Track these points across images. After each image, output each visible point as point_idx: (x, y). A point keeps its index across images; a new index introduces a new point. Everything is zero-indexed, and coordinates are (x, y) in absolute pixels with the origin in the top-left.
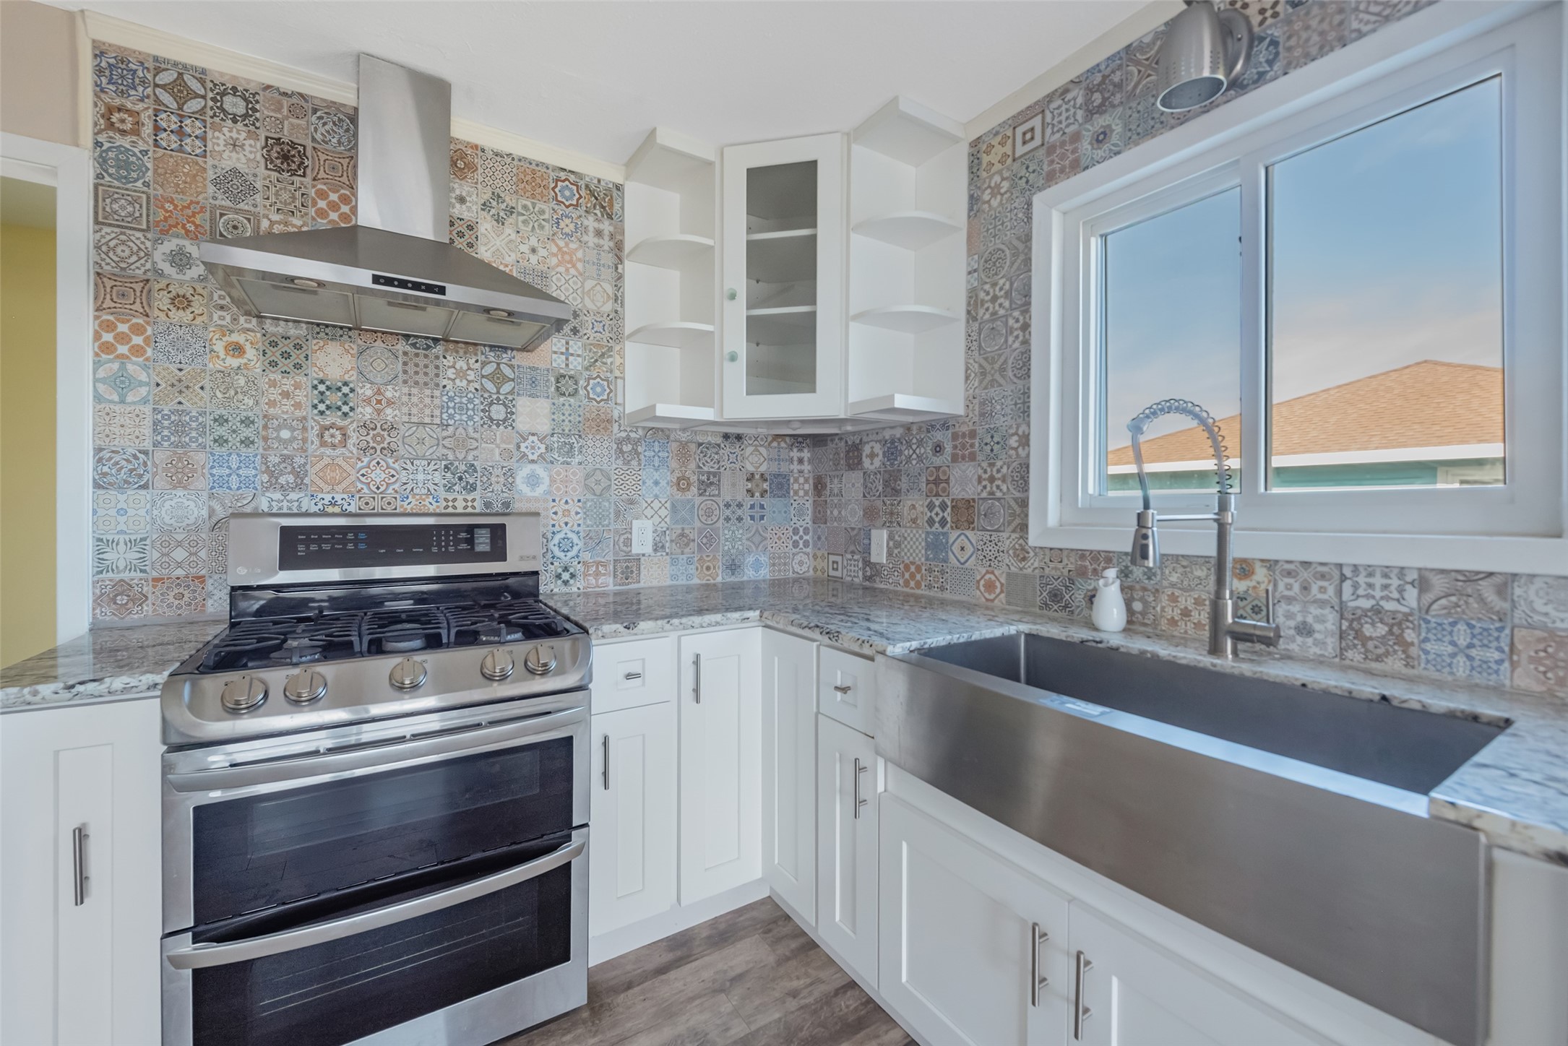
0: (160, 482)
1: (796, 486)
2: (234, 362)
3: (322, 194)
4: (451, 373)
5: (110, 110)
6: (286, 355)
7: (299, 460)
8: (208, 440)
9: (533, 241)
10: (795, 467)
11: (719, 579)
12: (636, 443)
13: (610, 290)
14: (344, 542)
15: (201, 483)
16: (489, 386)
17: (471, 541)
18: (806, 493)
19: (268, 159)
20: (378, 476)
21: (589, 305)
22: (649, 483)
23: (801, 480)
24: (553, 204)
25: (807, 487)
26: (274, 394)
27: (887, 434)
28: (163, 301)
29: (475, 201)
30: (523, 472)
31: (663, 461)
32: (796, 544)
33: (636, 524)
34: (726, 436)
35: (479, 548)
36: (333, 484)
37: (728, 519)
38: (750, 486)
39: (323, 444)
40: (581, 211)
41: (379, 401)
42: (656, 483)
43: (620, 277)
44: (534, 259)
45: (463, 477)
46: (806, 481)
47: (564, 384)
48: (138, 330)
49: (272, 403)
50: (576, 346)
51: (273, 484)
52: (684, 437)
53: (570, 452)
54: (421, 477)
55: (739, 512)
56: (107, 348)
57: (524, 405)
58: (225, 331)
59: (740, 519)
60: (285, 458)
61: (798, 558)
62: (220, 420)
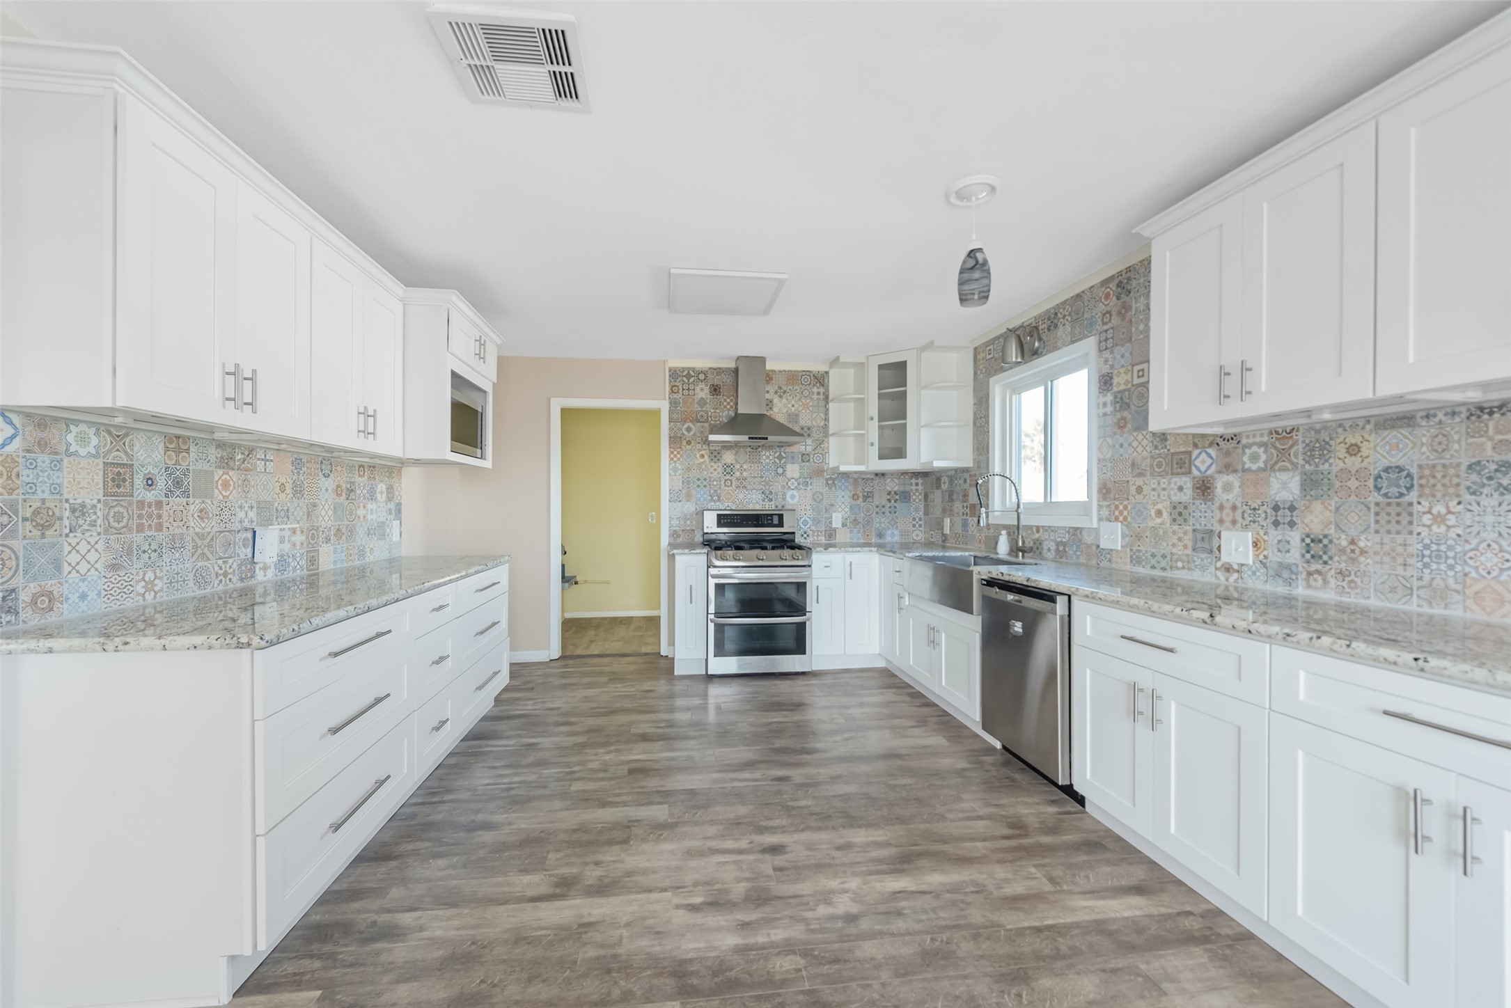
0: (684, 500)
1: (914, 497)
2: (702, 460)
3: (725, 400)
4: (764, 457)
5: (672, 387)
6: (715, 457)
7: (719, 492)
8: (695, 486)
9: (793, 402)
10: (914, 488)
11: (873, 541)
12: (834, 479)
13: (823, 416)
14: (734, 519)
15: (694, 500)
16: (777, 461)
17: (772, 520)
18: (920, 500)
19: (711, 392)
20: (741, 496)
21: (814, 423)
22: (840, 497)
23: (917, 494)
24: (801, 386)
25: (920, 497)
26: (712, 470)
27: (949, 473)
28: (684, 443)
29: (772, 392)
30: (789, 494)
31: (846, 487)
32: (914, 526)
33: (834, 515)
34: (877, 475)
35: (774, 523)
36: (728, 499)
37: (877, 513)
38: (889, 497)
39: (726, 486)
40: (811, 386)
41: (742, 470)
42: (843, 497)
43: (827, 410)
44: (793, 409)
45: (768, 496)
46: (920, 494)
47: (805, 457)
48: (679, 453)
49: (711, 473)
50: (809, 441)
51: (712, 500)
52: (856, 476)
53: (807, 485)
54: (754, 496)
55: (883, 510)
56: (672, 459)
57: (789, 467)
58: (700, 450)
59: (884, 513)
60: (715, 491)
61: (915, 533)
62: (698, 480)
